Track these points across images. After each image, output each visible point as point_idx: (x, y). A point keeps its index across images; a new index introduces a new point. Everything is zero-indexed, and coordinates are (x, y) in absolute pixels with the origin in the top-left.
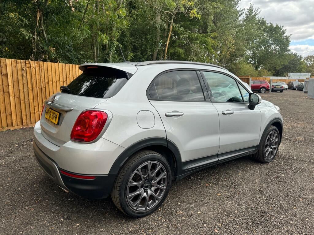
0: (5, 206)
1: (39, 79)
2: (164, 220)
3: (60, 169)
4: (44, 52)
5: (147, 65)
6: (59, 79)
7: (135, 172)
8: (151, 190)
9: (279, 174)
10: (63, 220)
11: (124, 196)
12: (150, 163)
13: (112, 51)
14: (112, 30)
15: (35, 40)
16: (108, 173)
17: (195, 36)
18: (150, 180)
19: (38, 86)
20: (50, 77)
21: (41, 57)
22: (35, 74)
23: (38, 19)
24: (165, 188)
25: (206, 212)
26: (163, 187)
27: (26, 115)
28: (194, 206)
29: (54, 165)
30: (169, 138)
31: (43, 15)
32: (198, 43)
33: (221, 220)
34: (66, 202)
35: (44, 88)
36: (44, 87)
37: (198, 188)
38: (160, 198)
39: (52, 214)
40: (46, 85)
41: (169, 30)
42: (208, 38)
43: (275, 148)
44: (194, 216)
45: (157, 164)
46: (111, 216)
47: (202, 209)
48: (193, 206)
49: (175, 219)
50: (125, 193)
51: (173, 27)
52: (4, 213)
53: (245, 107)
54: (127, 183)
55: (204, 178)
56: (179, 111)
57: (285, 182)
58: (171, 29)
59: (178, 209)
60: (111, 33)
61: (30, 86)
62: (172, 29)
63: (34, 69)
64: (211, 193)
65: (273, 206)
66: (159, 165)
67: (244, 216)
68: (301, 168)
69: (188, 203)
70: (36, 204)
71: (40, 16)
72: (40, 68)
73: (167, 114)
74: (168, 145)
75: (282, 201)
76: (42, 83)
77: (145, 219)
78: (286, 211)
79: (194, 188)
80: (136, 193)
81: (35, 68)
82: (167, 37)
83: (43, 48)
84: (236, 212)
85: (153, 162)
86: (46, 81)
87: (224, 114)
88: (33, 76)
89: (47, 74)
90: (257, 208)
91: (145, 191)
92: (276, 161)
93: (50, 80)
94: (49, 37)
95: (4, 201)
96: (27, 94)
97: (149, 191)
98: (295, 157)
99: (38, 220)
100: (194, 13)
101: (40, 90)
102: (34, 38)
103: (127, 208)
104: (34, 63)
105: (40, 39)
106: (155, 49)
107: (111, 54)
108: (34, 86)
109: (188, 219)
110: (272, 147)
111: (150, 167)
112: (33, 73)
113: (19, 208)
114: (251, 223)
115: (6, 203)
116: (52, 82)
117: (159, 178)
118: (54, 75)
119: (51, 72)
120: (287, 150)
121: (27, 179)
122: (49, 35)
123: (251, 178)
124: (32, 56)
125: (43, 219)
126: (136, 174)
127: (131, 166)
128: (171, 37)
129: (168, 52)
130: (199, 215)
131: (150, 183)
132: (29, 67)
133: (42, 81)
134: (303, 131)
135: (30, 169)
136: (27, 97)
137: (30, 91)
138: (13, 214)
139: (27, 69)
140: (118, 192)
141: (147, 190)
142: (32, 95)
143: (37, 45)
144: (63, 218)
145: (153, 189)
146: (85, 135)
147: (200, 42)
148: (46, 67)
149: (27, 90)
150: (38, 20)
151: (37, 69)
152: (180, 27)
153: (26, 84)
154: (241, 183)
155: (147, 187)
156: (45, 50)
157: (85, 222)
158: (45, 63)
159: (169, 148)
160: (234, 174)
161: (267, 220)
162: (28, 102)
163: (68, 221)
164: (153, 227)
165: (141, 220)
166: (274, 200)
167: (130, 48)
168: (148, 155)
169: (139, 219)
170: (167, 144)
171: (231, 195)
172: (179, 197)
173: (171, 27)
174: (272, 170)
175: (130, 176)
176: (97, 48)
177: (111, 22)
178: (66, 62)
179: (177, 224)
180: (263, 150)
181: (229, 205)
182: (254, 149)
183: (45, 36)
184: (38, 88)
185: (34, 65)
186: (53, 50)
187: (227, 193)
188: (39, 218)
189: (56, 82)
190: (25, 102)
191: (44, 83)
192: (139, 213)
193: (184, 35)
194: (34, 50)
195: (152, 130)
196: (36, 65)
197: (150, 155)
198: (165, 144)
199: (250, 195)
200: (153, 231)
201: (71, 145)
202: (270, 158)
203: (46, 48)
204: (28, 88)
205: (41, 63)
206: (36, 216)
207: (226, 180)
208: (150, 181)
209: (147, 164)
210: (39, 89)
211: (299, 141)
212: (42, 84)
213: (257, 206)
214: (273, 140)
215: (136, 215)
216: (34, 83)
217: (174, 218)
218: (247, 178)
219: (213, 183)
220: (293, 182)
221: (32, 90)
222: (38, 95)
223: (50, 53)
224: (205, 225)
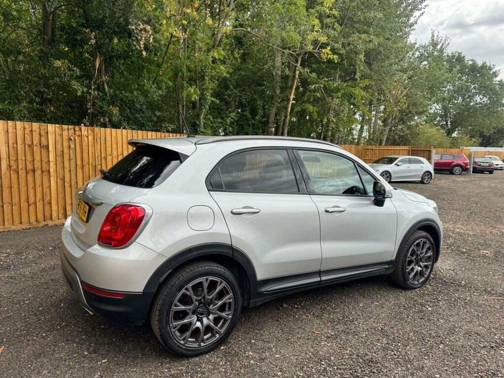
0: (17, 330)
1: (92, 153)
2: (224, 363)
3: (82, 282)
4: (103, 114)
5: (212, 142)
6: (121, 153)
7: (183, 291)
8: (208, 319)
9: (425, 306)
10: (86, 353)
11: (166, 323)
12: (207, 279)
13: (204, 110)
14: (204, 79)
15: (92, 96)
16: (142, 291)
17: (335, 86)
18: (206, 304)
19: (91, 162)
20: (109, 149)
21: (98, 120)
22: (87, 145)
23: (97, 66)
24: (230, 317)
25: (287, 355)
26: (228, 315)
27: (72, 204)
28: (274, 346)
29: (76, 277)
30: (236, 245)
31: (105, 61)
32: (340, 96)
33: (305, 368)
34: (97, 330)
35: (100, 166)
36: (100, 163)
37: (290, 320)
38: (222, 331)
39: (75, 345)
40: (103, 161)
41: (294, 76)
42: (355, 88)
43: (426, 267)
44: (269, 359)
45: (218, 282)
46: (151, 353)
47: (282, 351)
48: (272, 346)
49: (240, 363)
50: (166, 320)
51: (300, 73)
52: (14, 340)
53: (368, 202)
54: (170, 306)
55: (303, 307)
56: (252, 206)
57: (429, 320)
58: (297, 76)
59: (249, 348)
60: (203, 84)
61: (79, 163)
62: (299, 76)
63: (86, 138)
64: (306, 329)
65: (393, 353)
66: (221, 283)
67: (343, 364)
68: (466, 299)
69: (267, 341)
70: (57, 330)
71: (100, 62)
72: (95, 137)
73: (234, 211)
74: (234, 254)
75: (411, 348)
76: (96, 158)
77: (197, 359)
78: (410, 361)
79: (284, 321)
80: (185, 321)
81: (88, 137)
82: (291, 88)
83: (101, 108)
84: (332, 358)
85: (211, 278)
86: (103, 155)
88: (85, 148)
89: (104, 145)
90: (367, 354)
91: (199, 319)
92: (429, 287)
93: (108, 154)
94: (112, 92)
95: (17, 324)
96: (75, 174)
97: (205, 320)
98: (463, 282)
99: (54, 351)
100: (327, 53)
101: (94, 168)
102: (90, 94)
103: (170, 341)
104: (87, 130)
105: (99, 94)
106: (271, 106)
107: (203, 115)
108: (85, 163)
109: (258, 363)
110: (421, 264)
111: (206, 285)
112: (85, 144)
113: (34, 334)
114: (348, 375)
115: (19, 327)
116: (111, 157)
117: (220, 303)
118: (114, 146)
119: (110, 143)
120: (456, 271)
121: (53, 296)
122: (113, 88)
123: (378, 311)
124: (86, 119)
125: (62, 350)
126: (184, 293)
127: (177, 283)
128: (297, 88)
129: (292, 109)
130: (276, 359)
131: (208, 309)
132: (79, 136)
133: (96, 155)
135: (60, 283)
136: (75, 178)
137: (79, 170)
138: (24, 341)
139: (76, 138)
140: (157, 318)
141: (202, 318)
142: (82, 176)
143: (94, 104)
144: (88, 352)
145: (211, 317)
146: (114, 238)
147: (343, 95)
148: (104, 135)
149: (75, 168)
150: (97, 68)
151: (90, 138)
152: (311, 72)
153: (74, 159)
154: (358, 317)
155: (202, 314)
156: (104, 111)
157: (115, 358)
158: (103, 129)
159: (235, 258)
160: (353, 304)
161: (374, 373)
162: (75, 185)
163: (93, 355)
164: (205, 371)
165: (192, 360)
166: (399, 344)
167: (234, 105)
168: (203, 268)
169: (189, 358)
170: (232, 253)
171: (335, 334)
172: (257, 333)
173: (298, 72)
174: (416, 301)
175: (175, 296)
176: (183, 106)
177: (203, 68)
178: (134, 127)
179: (241, 369)
180: (404, 269)
181: (326, 347)
182: (387, 267)
183: (107, 90)
184: (90, 166)
185: (86, 133)
186: (115, 111)
187: (330, 331)
188: (56, 349)
189: (116, 156)
190: (71, 185)
191: (100, 157)
192: (189, 350)
193: (317, 85)
194: (89, 111)
195: (209, 233)
196: (89, 132)
197: (207, 268)
198: (230, 254)
199: (364, 335)
200: (204, 376)
201: (97, 250)
202: (418, 281)
203: (105, 108)
204: (76, 165)
205: (97, 129)
206: (54, 345)
207: (336, 312)
208: (207, 306)
209: (202, 280)
210: (92, 166)
211: (484, 257)
212: (97, 160)
213: (367, 352)
214: (421, 253)
215: (184, 352)
216: (86, 158)
217: (238, 360)
218: (370, 310)
219: (314, 315)
220: (441, 321)
221: (83, 168)
222: (91, 176)
223: (110, 116)
224: (279, 373)
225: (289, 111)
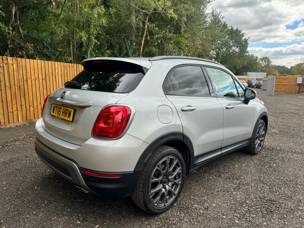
0: (8, 212)
1: (17, 77)
2: (184, 215)
3: (81, 169)
4: (21, 49)
5: (160, 59)
6: (38, 77)
7: (156, 167)
8: (169, 186)
9: (270, 164)
10: (79, 222)
11: (147, 193)
12: (169, 158)
13: (91, 48)
14: (90, 27)
15: (11, 36)
16: (133, 170)
17: (169, 36)
18: (167, 175)
19: (16, 84)
20: (29, 74)
21: (17, 53)
22: (13, 71)
23: (14, 13)
24: (180, 183)
25: (220, 204)
26: (179, 181)
27: (4, 114)
28: (207, 199)
29: (74, 165)
30: (186, 133)
31: (19, 9)
32: (173, 43)
33: (237, 211)
34: (76, 204)
35: (23, 86)
36: (23, 84)
37: (204, 181)
38: (176, 192)
39: (66, 217)
40: (25, 82)
41: (143, 29)
42: (182, 38)
43: (262, 140)
44: (211, 208)
45: (174, 159)
46: (128, 215)
47: (215, 202)
48: (206, 199)
49: (194, 213)
50: (147, 190)
51: (148, 26)
52: (10, 220)
53: (240, 102)
54: (149, 180)
55: (206, 171)
56: (191, 105)
57: (279, 171)
58: (146, 29)
59: (193, 202)
60: (89, 31)
61: (7, 84)
62: (147, 29)
63: (11, 66)
64: (217, 185)
65: (277, 194)
66: (176, 160)
67: (257, 205)
68: (287, 157)
69: (201, 196)
70: (43, 207)
71: (16, 10)
72: (18, 65)
73: (183, 109)
74: (185, 139)
75: (284, 189)
76: (20, 81)
77: (164, 215)
78: (291, 197)
79: (201, 182)
80: (157, 189)
81: (13, 65)
82: (142, 36)
83: (19, 44)
84: (248, 202)
85: (171, 157)
86: (25, 79)
87: (227, 108)
88: (11, 73)
89: (25, 71)
90: (265, 196)
91: (164, 186)
92: (263, 152)
93: (28, 77)
94: (26, 33)
95: (6, 207)
96: (5, 92)
97: (167, 187)
98: (278, 148)
99: (52, 224)
100: (171, 13)
101: (19, 87)
102: (9, 33)
103: (149, 205)
104: (12, 60)
105: (15, 34)
107: (89, 51)
108: (12, 84)
109: (206, 212)
110: (260, 139)
111: (168, 162)
112: (11, 70)
113: (26, 214)
114: (265, 211)
115: (9, 209)
116: (30, 79)
117: (175, 173)
118: (32, 73)
119: (29, 70)
120: (269, 142)
121: (24, 181)
122: (25, 30)
123: (248, 169)
124: (7, 52)
125: (58, 223)
126: (157, 169)
127: (153, 162)
128: (146, 36)
129: (143, 50)
130: (214, 207)
131: (168, 179)
132: (6, 64)
133: (20, 78)
134: (275, 125)
135: (24, 171)
136: (5, 95)
137: (8, 89)
138: (20, 220)
139: (4, 65)
140: (141, 189)
141: (165, 185)
142: (10, 93)
143: (13, 41)
144: (79, 220)
145: (170, 184)
146: (110, 131)
148: (25, 64)
149: (4, 88)
150: (13, 15)
151: (15, 66)
152: (155, 27)
153: (4, 81)
154: (241, 174)
155: (165, 183)
156: (22, 46)
157: (104, 222)
158: (23, 59)
159: (185, 142)
160: (232, 166)
161: (278, 208)
162: (6, 100)
163: (86, 223)
164: (176, 223)
165: (161, 216)
166: (277, 188)
168: (167, 150)
169: (158, 215)
170: (183, 138)
171: (237, 186)
172: (190, 191)
173: (146, 26)
174: (263, 161)
175: (152, 172)
177: (89, 20)
178: (44, 59)
179: (198, 218)
180: (254, 142)
181: (239, 196)
182: (247, 142)
183: (21, 32)
184: (16, 86)
185: (11, 62)
186: (30, 46)
187: (232, 184)
188: (53, 223)
189: (34, 79)
190: (2, 100)
191: (22, 80)
192: (159, 210)
193: (159, 35)
194: (9, 46)
195: (171, 125)
196: (14, 61)
197: (168, 150)
198: (182, 139)
199: (253, 185)
200: (177, 226)
201: (93, 142)
202: (259, 149)
203: (22, 44)
204: (5, 85)
205: (19, 59)
206: (48, 220)
207: (226, 172)
208: (168, 177)
209: (166, 159)
210: (17, 86)
211: (275, 133)
212: (20, 82)
213: (264, 195)
214: (261, 132)
215: (157, 211)
216: (12, 80)
217: (192, 212)
218: (244, 169)
219: (216, 175)
220: (285, 171)
221: (10, 88)
222: (17, 93)
223: (27, 49)
224: (224, 217)
225: (141, 51)
